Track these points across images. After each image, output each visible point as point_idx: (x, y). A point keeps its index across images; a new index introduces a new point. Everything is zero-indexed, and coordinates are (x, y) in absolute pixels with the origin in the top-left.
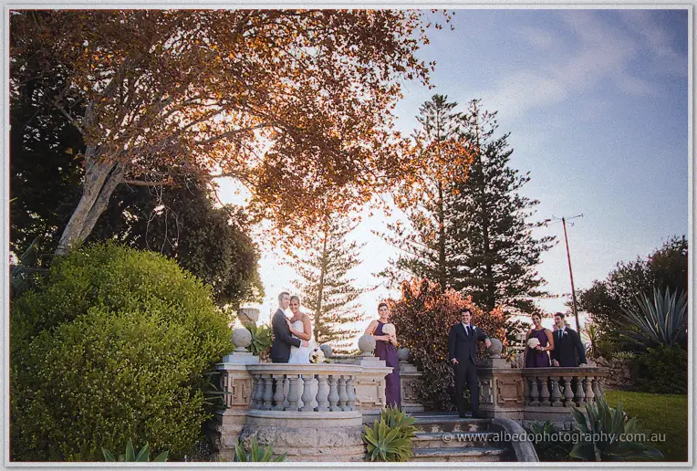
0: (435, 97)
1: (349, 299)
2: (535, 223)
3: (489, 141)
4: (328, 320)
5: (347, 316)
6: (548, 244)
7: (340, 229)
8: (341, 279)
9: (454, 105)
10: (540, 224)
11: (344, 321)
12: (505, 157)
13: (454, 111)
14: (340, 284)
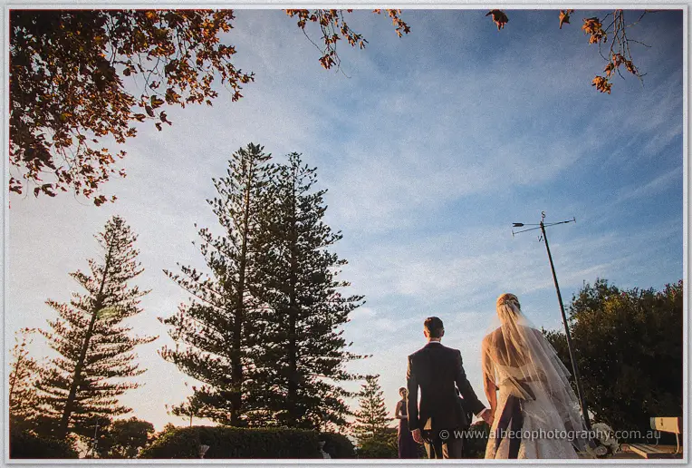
0: (251, 146)
1: (121, 350)
2: (341, 282)
3: (305, 194)
4: (91, 372)
5: (115, 369)
6: (355, 303)
7: (123, 272)
8: (115, 327)
9: (269, 157)
10: (345, 284)
11: (112, 374)
12: (321, 212)
13: (270, 162)
14: (113, 333)
